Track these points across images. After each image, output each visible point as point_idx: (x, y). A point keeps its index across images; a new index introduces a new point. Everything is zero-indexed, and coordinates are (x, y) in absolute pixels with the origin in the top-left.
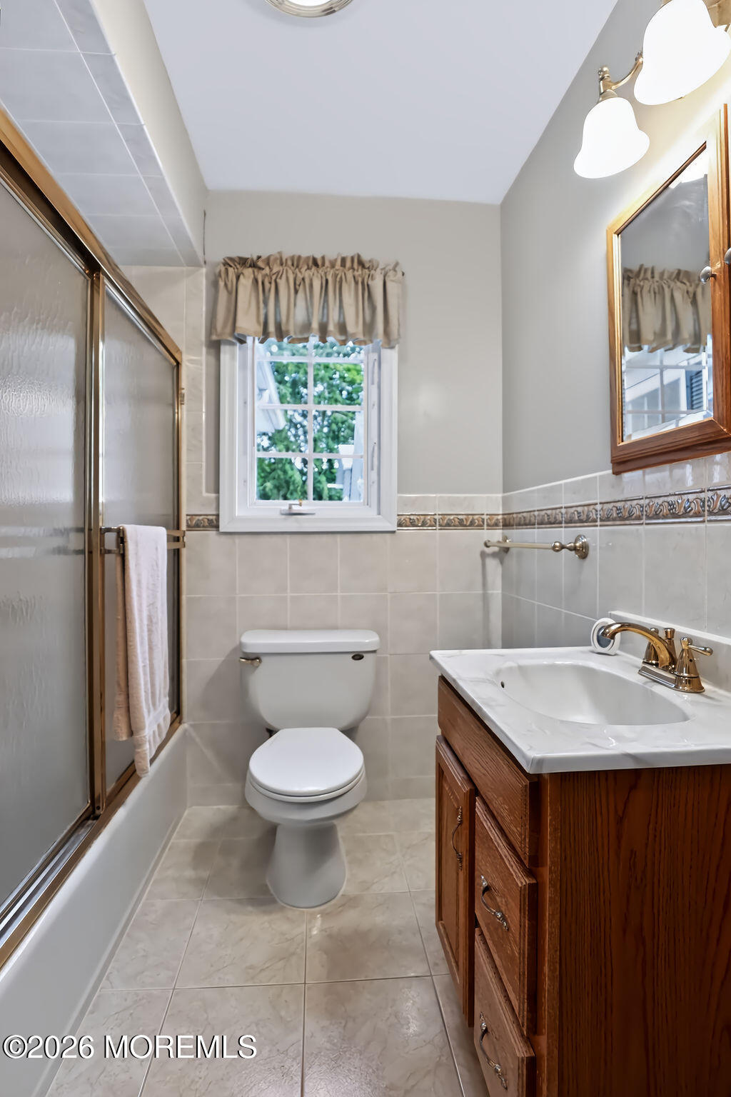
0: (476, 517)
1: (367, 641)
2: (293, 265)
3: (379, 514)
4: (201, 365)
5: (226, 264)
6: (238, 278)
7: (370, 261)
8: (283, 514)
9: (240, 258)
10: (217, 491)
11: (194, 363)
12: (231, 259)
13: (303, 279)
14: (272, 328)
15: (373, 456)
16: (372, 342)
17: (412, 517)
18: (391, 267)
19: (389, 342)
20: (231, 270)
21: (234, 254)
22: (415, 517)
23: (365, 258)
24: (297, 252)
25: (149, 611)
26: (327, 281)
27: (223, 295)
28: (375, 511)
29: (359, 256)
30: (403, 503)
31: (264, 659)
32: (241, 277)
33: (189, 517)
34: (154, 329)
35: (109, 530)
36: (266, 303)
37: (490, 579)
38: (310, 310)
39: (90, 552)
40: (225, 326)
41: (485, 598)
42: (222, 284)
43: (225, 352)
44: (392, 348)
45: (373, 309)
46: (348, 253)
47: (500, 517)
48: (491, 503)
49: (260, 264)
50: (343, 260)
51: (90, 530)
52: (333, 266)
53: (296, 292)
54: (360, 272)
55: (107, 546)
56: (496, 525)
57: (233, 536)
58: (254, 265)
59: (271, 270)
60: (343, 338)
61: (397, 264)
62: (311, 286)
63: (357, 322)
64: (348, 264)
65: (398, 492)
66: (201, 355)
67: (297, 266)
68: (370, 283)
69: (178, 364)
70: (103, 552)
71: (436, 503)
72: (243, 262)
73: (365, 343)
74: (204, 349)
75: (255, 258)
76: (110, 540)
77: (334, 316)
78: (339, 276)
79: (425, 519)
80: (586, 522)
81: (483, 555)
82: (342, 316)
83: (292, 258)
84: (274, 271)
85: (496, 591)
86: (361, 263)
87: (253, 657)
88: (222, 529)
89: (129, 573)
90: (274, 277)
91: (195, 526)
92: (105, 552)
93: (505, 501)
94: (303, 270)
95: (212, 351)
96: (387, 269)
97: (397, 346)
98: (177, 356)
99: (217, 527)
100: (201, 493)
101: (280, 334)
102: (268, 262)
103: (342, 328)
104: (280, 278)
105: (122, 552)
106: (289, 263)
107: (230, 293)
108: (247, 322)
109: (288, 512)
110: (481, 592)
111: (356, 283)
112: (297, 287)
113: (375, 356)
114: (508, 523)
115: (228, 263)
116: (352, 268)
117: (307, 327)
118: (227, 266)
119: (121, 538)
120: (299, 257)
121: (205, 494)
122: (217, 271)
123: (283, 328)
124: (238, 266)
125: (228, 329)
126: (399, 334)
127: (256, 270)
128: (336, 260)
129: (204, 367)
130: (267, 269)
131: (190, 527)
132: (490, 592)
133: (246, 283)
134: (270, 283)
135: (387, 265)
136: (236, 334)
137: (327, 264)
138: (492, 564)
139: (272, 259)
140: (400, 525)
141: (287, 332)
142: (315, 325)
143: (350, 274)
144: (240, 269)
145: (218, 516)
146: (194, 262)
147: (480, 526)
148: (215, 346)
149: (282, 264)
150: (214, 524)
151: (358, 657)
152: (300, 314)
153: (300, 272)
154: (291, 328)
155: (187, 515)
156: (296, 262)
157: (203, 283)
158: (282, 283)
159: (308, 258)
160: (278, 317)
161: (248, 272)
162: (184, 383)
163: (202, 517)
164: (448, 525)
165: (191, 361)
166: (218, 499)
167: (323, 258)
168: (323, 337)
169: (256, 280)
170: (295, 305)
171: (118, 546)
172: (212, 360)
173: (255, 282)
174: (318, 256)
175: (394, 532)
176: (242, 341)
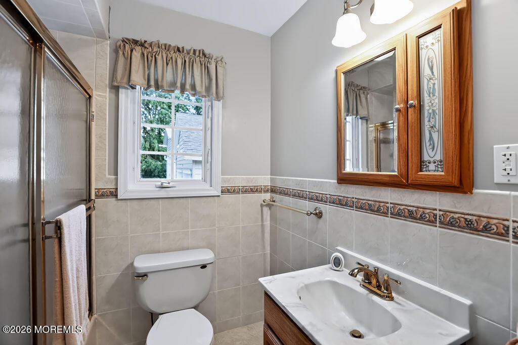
0: (258, 187)
1: (208, 258)
2: (165, 49)
3: (211, 187)
4: (106, 99)
5: (123, 41)
6: (132, 51)
7: (210, 54)
8: (157, 187)
9: (134, 40)
10: (116, 174)
11: (101, 97)
12: (127, 39)
13: (171, 58)
14: (152, 83)
15: (208, 156)
16: (209, 96)
17: (228, 188)
18: (219, 59)
19: (218, 98)
20: (126, 45)
21: (131, 37)
22: (230, 188)
23: (207, 52)
24: (168, 43)
25: (77, 265)
26: (185, 61)
27: (121, 60)
28: (209, 185)
29: (203, 51)
30: (224, 181)
31: (149, 275)
32: (134, 50)
33: (96, 190)
34: (73, 74)
35: (49, 223)
36: (149, 69)
37: (265, 217)
38: (175, 76)
39: (34, 240)
40: (122, 78)
41: (263, 226)
42: (121, 53)
43: (123, 93)
44: (220, 101)
45: (210, 80)
46: (198, 48)
47: (269, 187)
48: (265, 180)
49: (146, 45)
50: (195, 51)
51: (33, 224)
52: (188, 53)
53: (167, 64)
54: (204, 59)
55: (47, 234)
56: (268, 191)
57: (126, 201)
58: (142, 45)
59: (153, 50)
60: (193, 93)
61: (222, 58)
62: (176, 62)
63: (202, 86)
64: (197, 54)
65: (222, 175)
66: (106, 93)
67: (168, 50)
68: (208, 65)
69: (90, 97)
70: (44, 238)
71: (240, 181)
72: (136, 42)
73: (205, 97)
74: (108, 89)
75: (143, 42)
76: (50, 230)
77: (189, 81)
78: (192, 59)
79: (235, 189)
80: (320, 201)
81: (262, 206)
82: (193, 81)
83: (165, 45)
84: (154, 51)
85: (267, 223)
86: (204, 55)
87: (143, 274)
88: (119, 197)
89: (65, 249)
90: (154, 54)
91: (102, 195)
92: (45, 238)
93: (272, 180)
94: (172, 53)
95: (114, 91)
96: (218, 59)
97: (221, 101)
98: (89, 91)
99: (116, 196)
100: (105, 175)
101: (157, 87)
102: (151, 45)
103: (193, 87)
104: (158, 55)
105: (59, 236)
106: (163, 47)
107: (126, 59)
108: (138, 77)
109: (160, 186)
110: (261, 224)
111: (201, 65)
112: (168, 62)
113: (210, 104)
114: (273, 190)
115: (125, 41)
116: (199, 56)
117: (173, 85)
118: (125, 43)
119: (59, 226)
120: (170, 45)
121: (108, 176)
122: (118, 44)
123: (160, 83)
124: (132, 44)
125: (125, 80)
126: (223, 95)
127: (143, 48)
128: (190, 50)
129: (108, 100)
130: (150, 48)
131: (97, 196)
132: (265, 223)
133: (137, 54)
134: (152, 57)
135: (218, 57)
136: (130, 84)
137: (185, 51)
138: (266, 209)
139: (153, 44)
140: (222, 192)
141: (162, 87)
142: (179, 85)
143: (198, 59)
144: (133, 46)
145: (117, 189)
146: (101, 36)
147: (260, 192)
148: (115, 89)
149: (159, 47)
150: (115, 194)
151: (204, 267)
152: (169, 76)
153: (170, 54)
154: (165, 84)
155: (95, 189)
156: (167, 48)
157: (108, 50)
158: (159, 58)
159: (175, 47)
160: (156, 77)
161: (138, 48)
162: (94, 109)
163: (106, 190)
164: (246, 191)
165: (99, 95)
166: (117, 179)
167: (183, 48)
168: (183, 91)
169: (143, 54)
170: (167, 71)
171: (56, 233)
172: (113, 96)
173: (142, 56)
174: (180, 47)
175: (219, 196)
176: (133, 88)
